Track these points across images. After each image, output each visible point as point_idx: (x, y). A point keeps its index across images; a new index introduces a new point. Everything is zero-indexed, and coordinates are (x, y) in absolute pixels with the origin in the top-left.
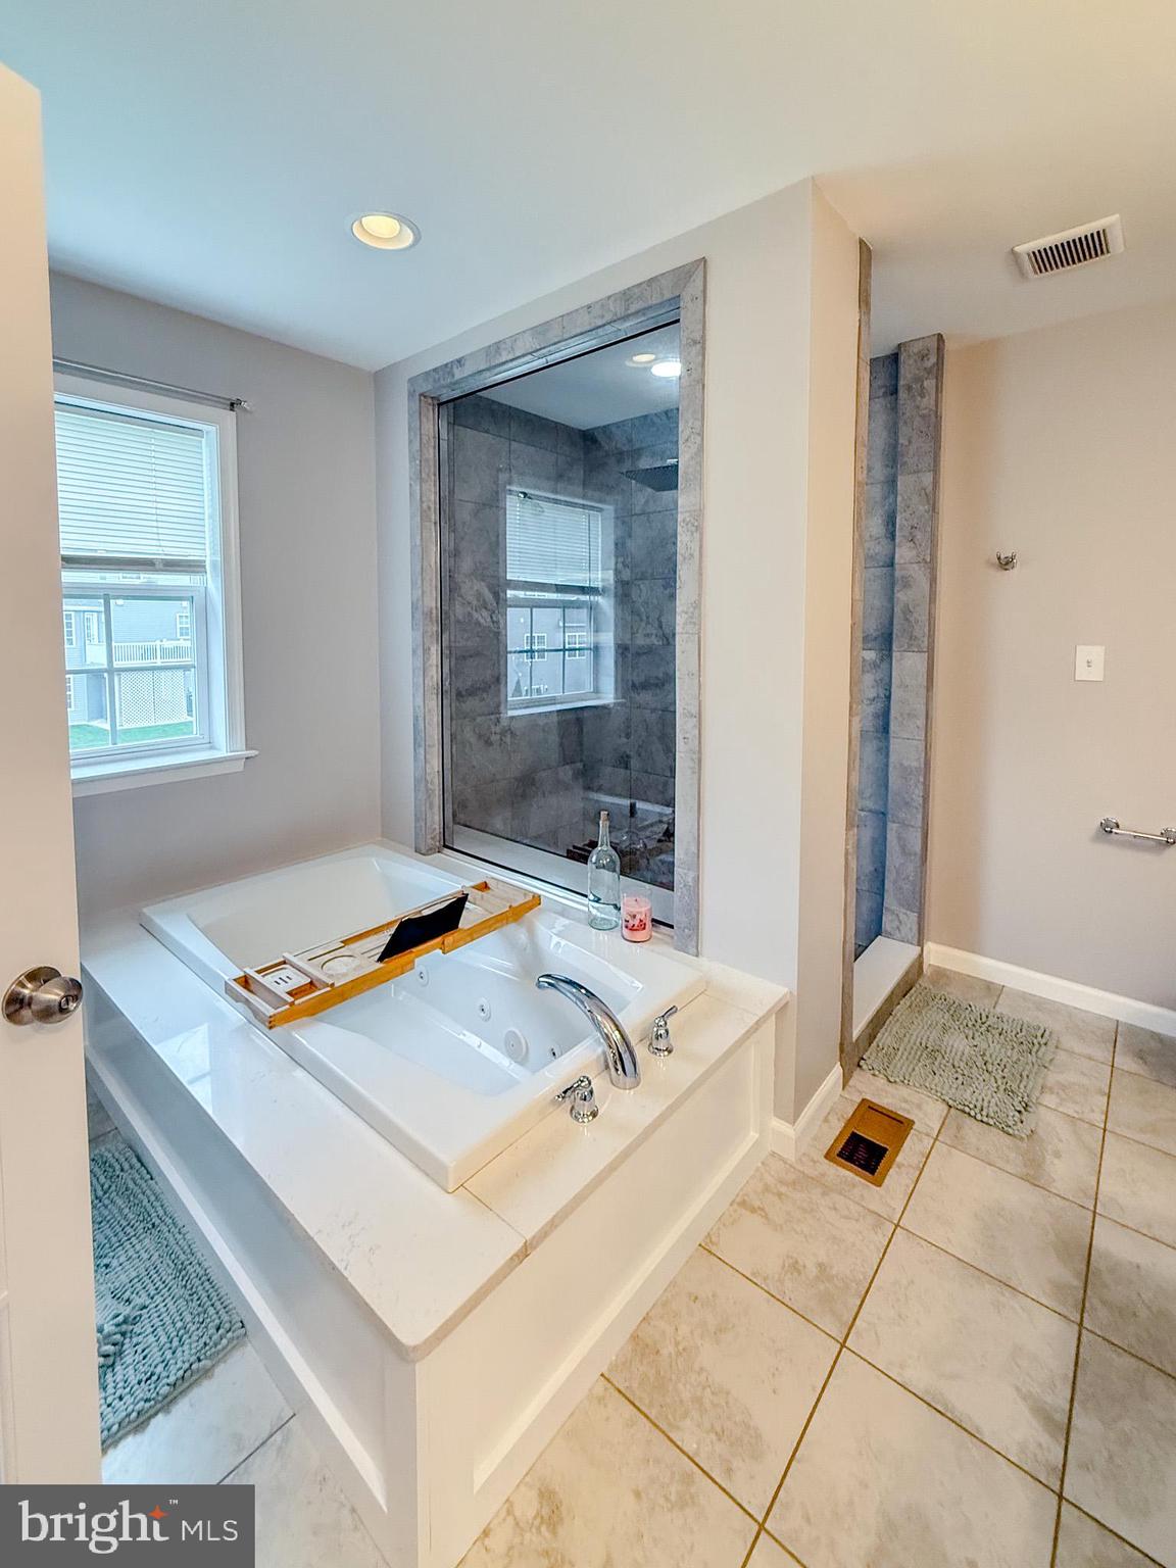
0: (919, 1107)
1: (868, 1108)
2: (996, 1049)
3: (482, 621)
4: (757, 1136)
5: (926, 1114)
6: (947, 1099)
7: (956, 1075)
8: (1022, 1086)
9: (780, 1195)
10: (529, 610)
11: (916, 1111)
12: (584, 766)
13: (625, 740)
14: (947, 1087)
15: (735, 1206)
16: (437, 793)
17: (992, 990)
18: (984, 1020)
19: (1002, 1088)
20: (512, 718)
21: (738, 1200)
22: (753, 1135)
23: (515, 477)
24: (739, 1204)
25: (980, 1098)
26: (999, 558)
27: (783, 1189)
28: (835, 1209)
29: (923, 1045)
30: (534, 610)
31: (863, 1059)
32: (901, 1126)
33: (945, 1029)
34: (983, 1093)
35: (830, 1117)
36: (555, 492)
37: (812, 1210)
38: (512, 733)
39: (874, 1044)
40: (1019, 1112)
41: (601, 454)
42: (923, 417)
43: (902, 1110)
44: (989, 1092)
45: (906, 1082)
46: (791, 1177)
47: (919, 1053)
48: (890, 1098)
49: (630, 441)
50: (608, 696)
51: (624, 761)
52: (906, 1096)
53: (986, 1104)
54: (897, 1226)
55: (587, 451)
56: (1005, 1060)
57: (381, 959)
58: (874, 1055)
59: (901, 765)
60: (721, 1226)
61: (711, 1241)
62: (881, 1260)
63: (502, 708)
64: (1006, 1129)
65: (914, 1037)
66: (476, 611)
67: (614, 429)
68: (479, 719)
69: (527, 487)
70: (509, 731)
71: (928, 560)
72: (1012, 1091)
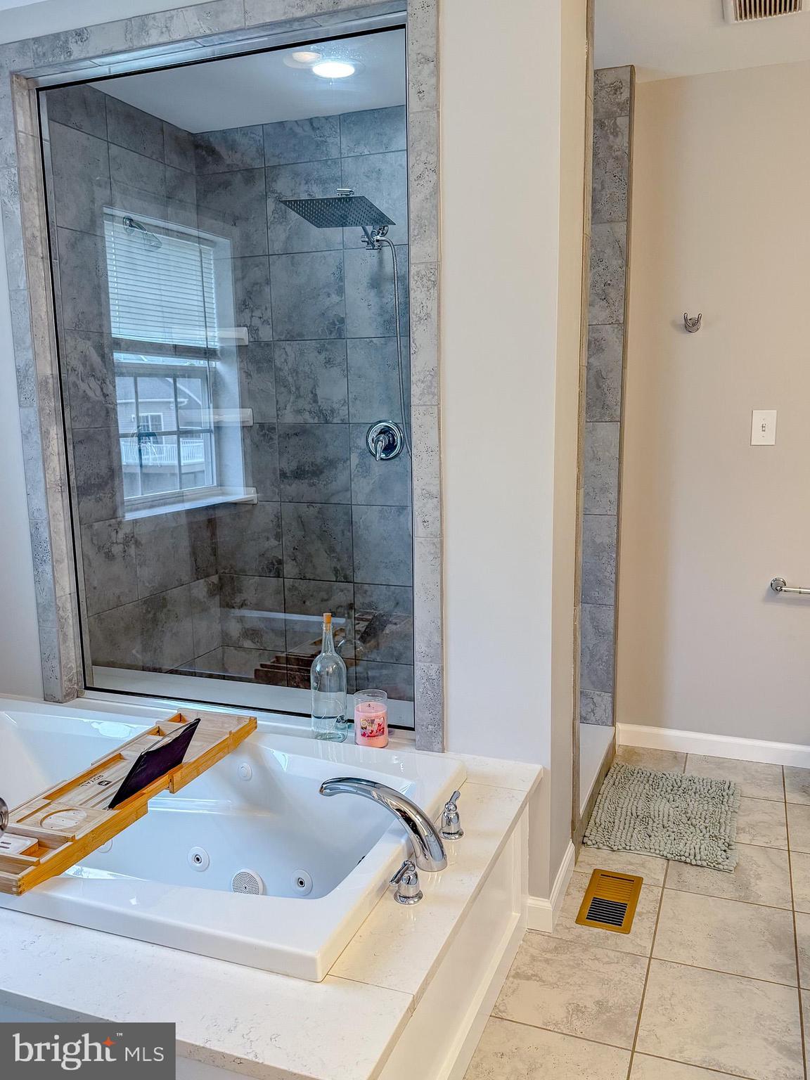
0: (643, 865)
1: (600, 876)
2: (695, 806)
3: (90, 393)
4: (519, 915)
5: (651, 870)
6: (665, 853)
7: (668, 834)
8: (722, 830)
9: (547, 961)
10: (132, 379)
11: (642, 870)
12: (220, 579)
13: (273, 542)
14: (662, 844)
15: (511, 979)
16: (71, 622)
17: (680, 759)
18: (679, 784)
19: (707, 836)
20: (135, 522)
21: (513, 973)
22: (515, 915)
23: (118, 196)
24: (514, 977)
25: (692, 847)
26: (686, 319)
27: (548, 956)
28: (597, 959)
29: (635, 814)
30: (138, 378)
31: (585, 836)
32: (633, 883)
33: (648, 799)
34: (694, 843)
35: (571, 890)
36: (165, 217)
37: (578, 964)
38: (136, 541)
39: (592, 822)
40: (725, 851)
41: (222, 169)
42: (616, 158)
43: (630, 871)
44: (698, 840)
45: (628, 848)
46: (552, 945)
47: (632, 822)
48: (617, 864)
49: (262, 154)
50: (239, 491)
51: (275, 569)
52: (629, 859)
53: (697, 851)
54: (650, 958)
55: (201, 164)
56: (704, 813)
57: (112, 806)
58: (594, 830)
59: (594, 542)
60: (505, 997)
61: (500, 1011)
62: (645, 985)
63: (120, 513)
64: (717, 866)
65: (624, 810)
66: (83, 381)
67: (238, 137)
68: (96, 525)
69: (132, 210)
70: (131, 540)
71: (622, 322)
72: (715, 836)
